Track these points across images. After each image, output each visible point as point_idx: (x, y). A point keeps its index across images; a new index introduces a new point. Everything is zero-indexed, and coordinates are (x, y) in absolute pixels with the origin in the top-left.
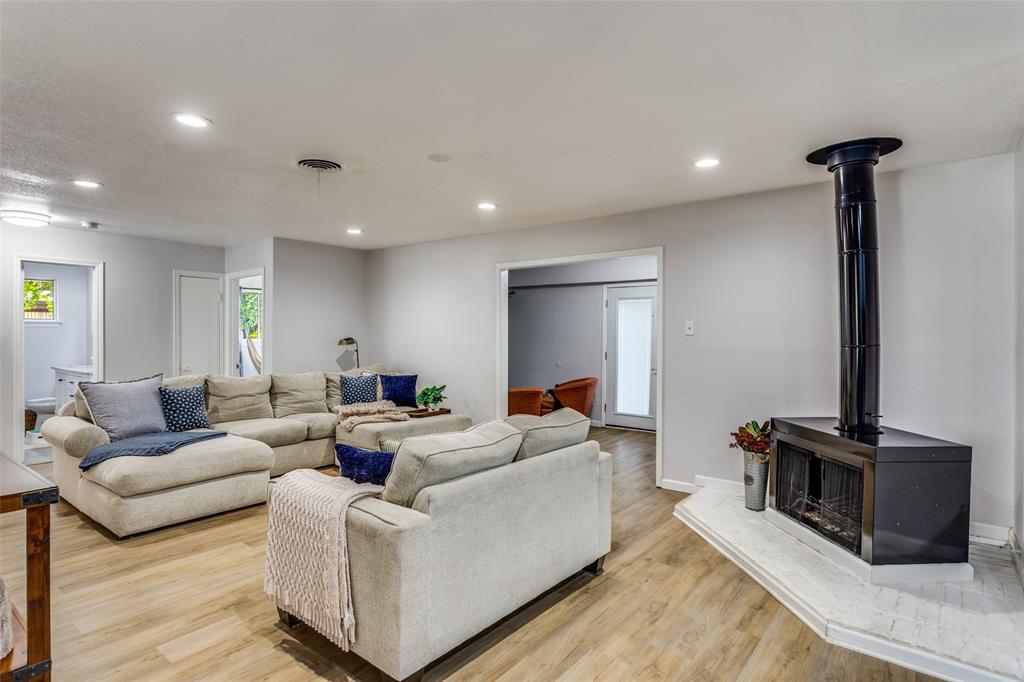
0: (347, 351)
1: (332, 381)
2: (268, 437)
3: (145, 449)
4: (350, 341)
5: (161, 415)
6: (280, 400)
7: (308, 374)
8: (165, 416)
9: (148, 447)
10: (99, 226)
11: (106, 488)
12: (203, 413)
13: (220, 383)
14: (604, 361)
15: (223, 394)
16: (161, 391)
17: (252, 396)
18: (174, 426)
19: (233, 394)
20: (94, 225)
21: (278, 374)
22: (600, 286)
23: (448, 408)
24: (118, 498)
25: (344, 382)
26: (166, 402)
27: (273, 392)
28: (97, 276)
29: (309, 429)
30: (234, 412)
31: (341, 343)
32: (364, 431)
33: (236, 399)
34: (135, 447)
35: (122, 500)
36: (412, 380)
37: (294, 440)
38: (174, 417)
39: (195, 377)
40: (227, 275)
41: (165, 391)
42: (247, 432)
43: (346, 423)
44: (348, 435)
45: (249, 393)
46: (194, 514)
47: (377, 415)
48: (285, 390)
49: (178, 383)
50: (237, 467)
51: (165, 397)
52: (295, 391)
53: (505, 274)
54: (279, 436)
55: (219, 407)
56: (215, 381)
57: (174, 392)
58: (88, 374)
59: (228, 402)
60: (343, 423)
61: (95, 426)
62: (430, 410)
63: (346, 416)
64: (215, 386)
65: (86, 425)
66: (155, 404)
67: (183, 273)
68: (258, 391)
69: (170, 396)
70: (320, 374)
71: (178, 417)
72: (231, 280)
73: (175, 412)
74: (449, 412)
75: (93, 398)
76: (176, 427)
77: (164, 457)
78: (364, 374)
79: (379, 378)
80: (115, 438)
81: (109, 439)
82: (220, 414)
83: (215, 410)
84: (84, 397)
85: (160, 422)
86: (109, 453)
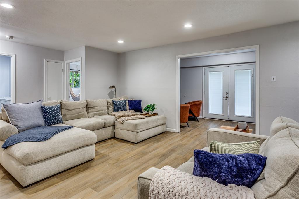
0: (112, 91)
1: (109, 102)
2: (89, 127)
3: (37, 138)
4: (113, 87)
5: (42, 118)
6: (90, 111)
7: (100, 100)
8: (44, 118)
9: (38, 136)
10: (13, 38)
11: (16, 159)
12: (60, 117)
13: (67, 104)
14: (204, 95)
15: (67, 108)
16: (42, 107)
17: (80, 109)
18: (48, 123)
19: (73, 108)
20: (11, 37)
21: (90, 100)
22: (202, 68)
23: (157, 113)
24: (23, 166)
25: (114, 103)
26: (45, 112)
27: (88, 107)
28: (13, 60)
29: (105, 123)
30: (72, 116)
31: (110, 88)
32: (130, 124)
33: (74, 110)
34: (31, 136)
35: (25, 167)
36: (140, 102)
37: (99, 128)
38: (48, 119)
39: (56, 101)
40: (65, 62)
41: (44, 107)
42: (81, 125)
43: (120, 120)
44: (122, 125)
45: (79, 108)
46: (61, 169)
47: (132, 117)
48: (92, 106)
49: (49, 104)
50: (81, 144)
51: (44, 110)
52: (96, 106)
53: (179, 60)
54: (94, 126)
55: (66, 114)
56: (64, 103)
57: (48, 108)
58: (9, 100)
59: (70, 111)
60: (118, 120)
61: (11, 125)
62: (150, 114)
63: (120, 117)
64: (65, 105)
65: (6, 124)
66: (39, 113)
67: (48, 60)
68: (82, 107)
69: (46, 110)
70: (105, 99)
71: (50, 119)
72: (67, 64)
73: (48, 117)
74: (157, 114)
75: (10, 111)
76: (49, 124)
77: (47, 141)
78: (121, 100)
79: (127, 102)
80: (21, 130)
81: (17, 131)
82: (67, 117)
83: (65, 115)
84: (6, 111)
85: (42, 122)
86: (17, 140)
